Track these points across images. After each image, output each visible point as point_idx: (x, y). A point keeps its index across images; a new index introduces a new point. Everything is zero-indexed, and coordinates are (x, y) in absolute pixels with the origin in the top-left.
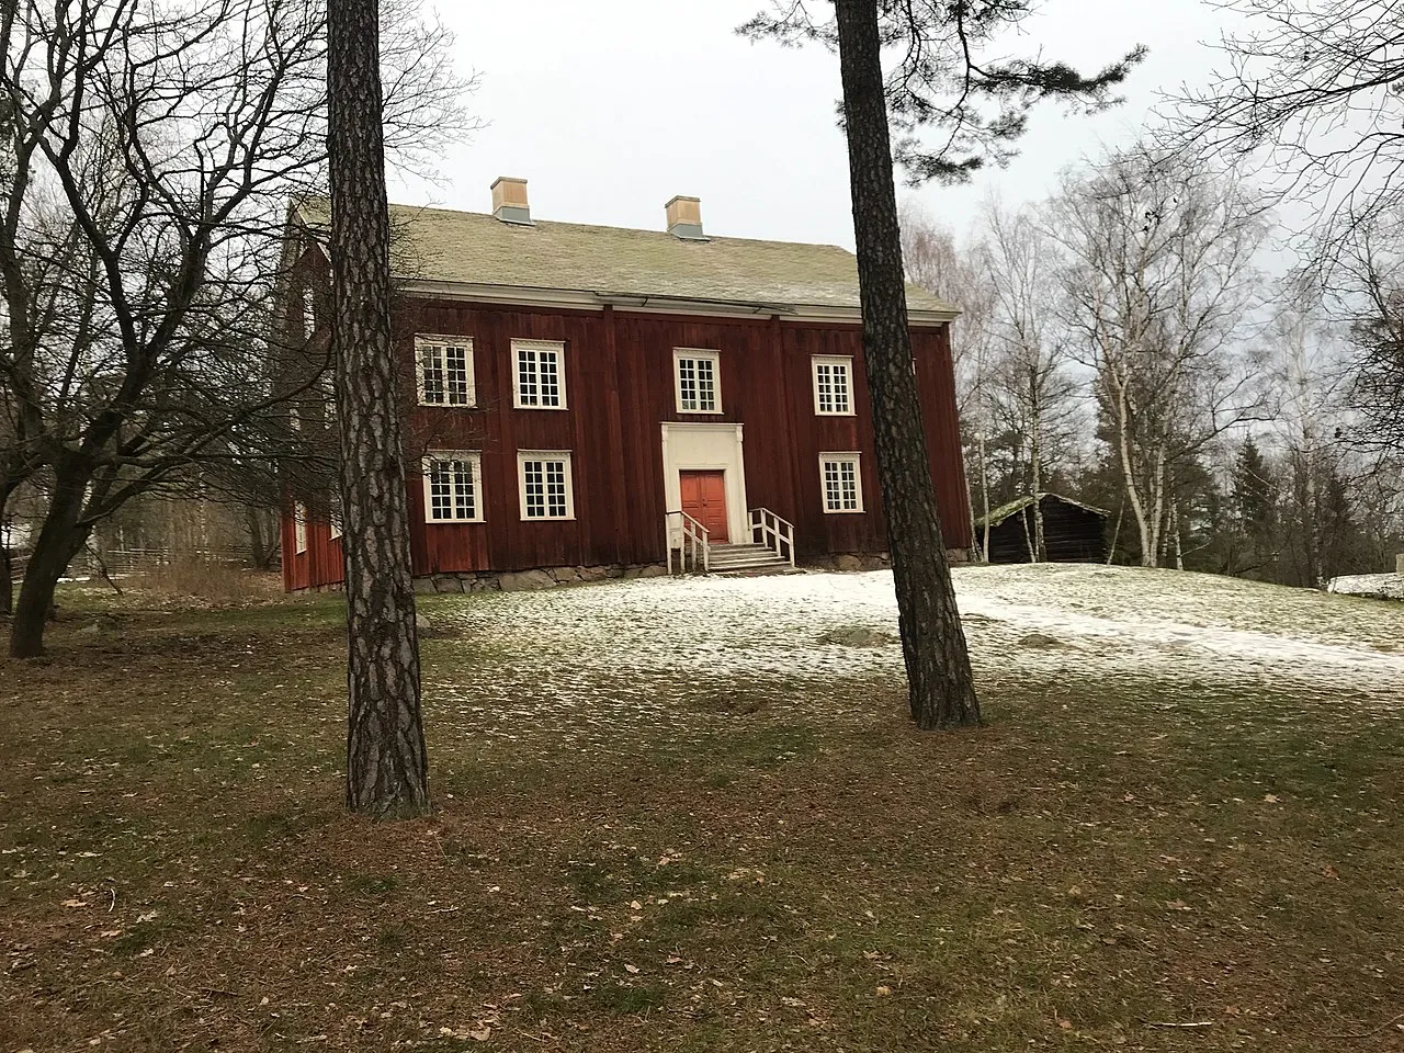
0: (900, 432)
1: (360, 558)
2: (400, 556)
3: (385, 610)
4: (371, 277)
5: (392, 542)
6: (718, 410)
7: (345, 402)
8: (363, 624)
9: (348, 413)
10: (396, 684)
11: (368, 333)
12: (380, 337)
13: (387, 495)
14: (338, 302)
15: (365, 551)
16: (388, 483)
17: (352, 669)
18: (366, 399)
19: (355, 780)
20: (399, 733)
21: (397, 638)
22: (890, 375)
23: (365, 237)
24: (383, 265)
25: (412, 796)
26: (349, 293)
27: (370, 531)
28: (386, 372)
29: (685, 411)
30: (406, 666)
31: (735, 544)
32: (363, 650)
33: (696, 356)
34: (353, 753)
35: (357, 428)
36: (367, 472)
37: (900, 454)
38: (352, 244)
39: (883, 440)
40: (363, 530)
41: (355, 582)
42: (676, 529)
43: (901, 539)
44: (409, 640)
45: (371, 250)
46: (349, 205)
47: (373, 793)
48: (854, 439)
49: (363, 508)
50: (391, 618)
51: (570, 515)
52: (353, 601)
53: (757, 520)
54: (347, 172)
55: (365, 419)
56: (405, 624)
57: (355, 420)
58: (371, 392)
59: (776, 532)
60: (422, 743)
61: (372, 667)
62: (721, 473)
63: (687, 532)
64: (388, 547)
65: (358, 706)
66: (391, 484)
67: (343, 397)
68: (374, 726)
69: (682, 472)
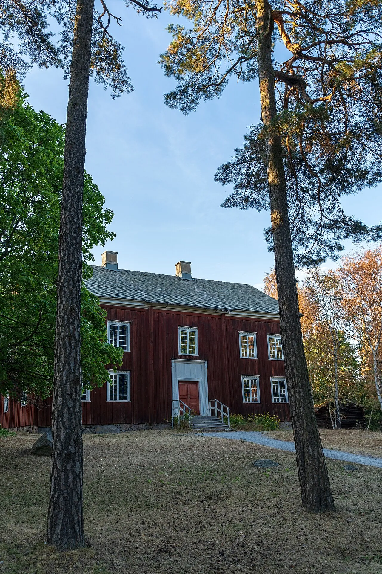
0: (297, 371)
1: (61, 422)
2: (78, 421)
3: (70, 447)
4: (74, 296)
5: (75, 415)
6: (197, 354)
7: (59, 350)
8: (60, 453)
9: (60, 355)
10: (73, 483)
11: (71, 320)
12: (76, 322)
13: (74, 393)
14: (59, 306)
15: (63, 419)
16: (75, 388)
17: (53, 475)
18: (68, 349)
19: (51, 528)
20: (73, 506)
21: (75, 460)
22: (293, 346)
23: (73, 279)
24: (79, 291)
25: (76, 538)
26: (64, 303)
27: (66, 409)
28: (77, 337)
29: (182, 354)
30: (78, 474)
31: (202, 416)
32: (59, 466)
33: (188, 330)
34: (50, 515)
35: (63, 362)
36: (66, 382)
37: (297, 381)
38: (67, 282)
39: (290, 374)
40: (62, 409)
41: (57, 433)
42: (176, 408)
43: (298, 421)
44: (79, 461)
45: (75, 284)
46: (66, 265)
47: (59, 536)
48: (257, 370)
49: (63, 399)
50: (72, 450)
51: (129, 400)
52: (56, 442)
53: (213, 405)
54: (67, 251)
55: (67, 358)
56: (78, 454)
57: (63, 359)
58: (71, 346)
59: (222, 411)
60: (82, 511)
61: (63, 474)
62: (197, 383)
63: (181, 409)
64: (73, 417)
65: (55, 492)
66: (76, 388)
67: (58, 348)
68: (61, 502)
69: (180, 382)
